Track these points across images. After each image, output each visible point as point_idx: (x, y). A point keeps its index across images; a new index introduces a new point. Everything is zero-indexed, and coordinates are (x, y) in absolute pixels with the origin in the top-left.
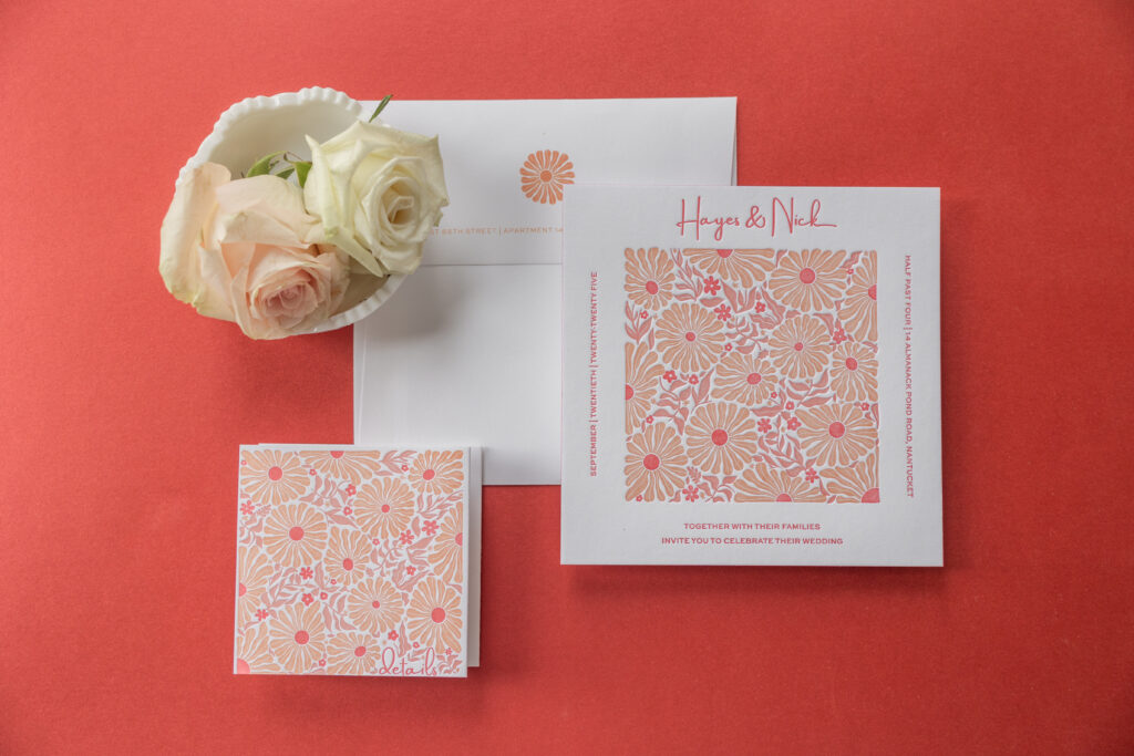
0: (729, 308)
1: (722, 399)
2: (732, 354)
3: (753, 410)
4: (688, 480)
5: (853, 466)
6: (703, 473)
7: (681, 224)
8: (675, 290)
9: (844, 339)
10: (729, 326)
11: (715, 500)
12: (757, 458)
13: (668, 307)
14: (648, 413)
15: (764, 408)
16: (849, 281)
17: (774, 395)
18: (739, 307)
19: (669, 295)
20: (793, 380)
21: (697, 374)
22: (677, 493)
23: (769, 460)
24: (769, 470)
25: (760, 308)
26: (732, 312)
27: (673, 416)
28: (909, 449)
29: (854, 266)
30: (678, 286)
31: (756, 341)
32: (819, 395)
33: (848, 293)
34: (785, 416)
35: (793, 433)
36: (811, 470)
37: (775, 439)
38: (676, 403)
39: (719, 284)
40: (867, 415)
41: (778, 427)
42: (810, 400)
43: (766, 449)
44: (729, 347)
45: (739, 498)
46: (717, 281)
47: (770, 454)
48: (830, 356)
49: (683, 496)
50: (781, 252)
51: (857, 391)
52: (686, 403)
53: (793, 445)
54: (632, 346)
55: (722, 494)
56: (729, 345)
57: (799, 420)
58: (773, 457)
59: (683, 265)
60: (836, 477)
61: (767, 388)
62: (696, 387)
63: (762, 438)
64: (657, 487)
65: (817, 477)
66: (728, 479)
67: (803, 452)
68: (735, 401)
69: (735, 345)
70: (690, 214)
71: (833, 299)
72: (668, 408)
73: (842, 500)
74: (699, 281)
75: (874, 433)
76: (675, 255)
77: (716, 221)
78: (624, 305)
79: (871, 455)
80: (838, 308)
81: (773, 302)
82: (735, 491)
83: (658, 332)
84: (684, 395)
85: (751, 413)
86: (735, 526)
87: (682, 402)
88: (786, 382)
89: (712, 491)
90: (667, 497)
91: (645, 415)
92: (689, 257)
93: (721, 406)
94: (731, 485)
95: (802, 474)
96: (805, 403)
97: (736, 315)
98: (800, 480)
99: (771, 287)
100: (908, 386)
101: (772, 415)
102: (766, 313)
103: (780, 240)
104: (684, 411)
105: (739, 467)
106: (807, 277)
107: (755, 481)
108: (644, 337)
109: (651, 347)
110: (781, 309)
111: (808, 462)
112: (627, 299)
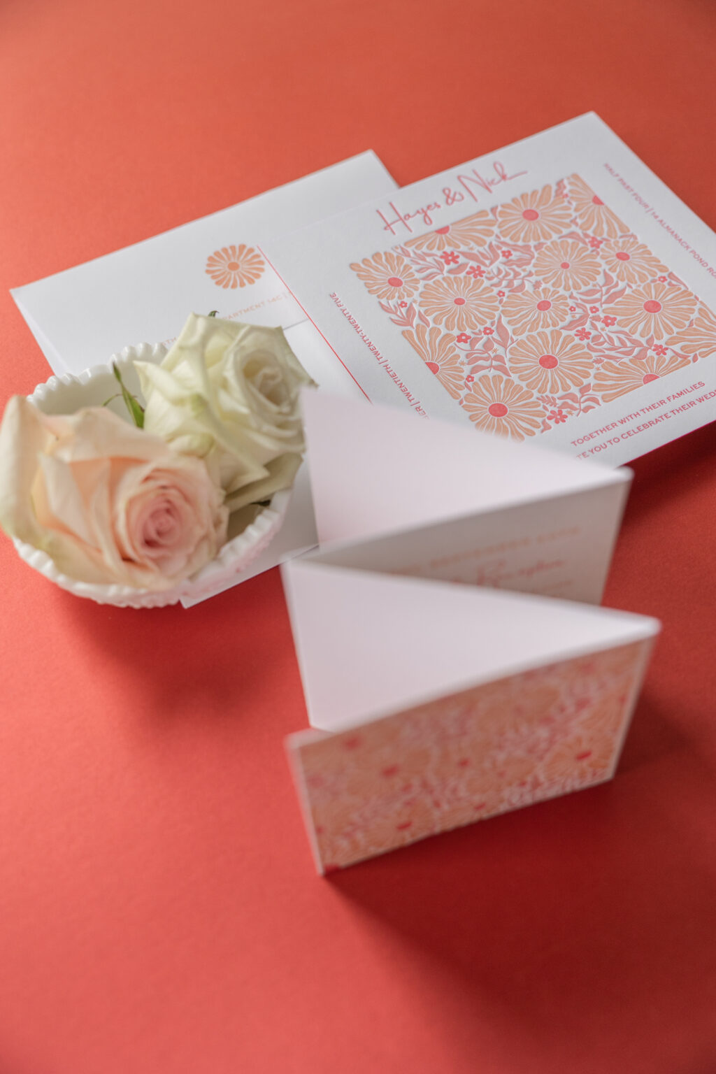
0: (479, 267)
1: (527, 333)
2: (508, 297)
3: (562, 328)
4: (545, 407)
5: (691, 325)
6: (556, 396)
7: (388, 226)
8: (417, 276)
9: (601, 242)
10: (489, 279)
11: (586, 410)
12: (597, 361)
13: (421, 289)
14: (465, 375)
15: (571, 323)
16: (569, 202)
17: (572, 309)
18: (487, 262)
19: (417, 281)
20: (580, 291)
21: (488, 325)
22: (544, 422)
23: (609, 357)
24: (617, 365)
25: (507, 254)
26: (483, 268)
27: (491, 366)
29: (565, 192)
30: (419, 271)
31: (523, 279)
32: (612, 291)
33: (576, 210)
34: (597, 319)
35: (615, 328)
36: (656, 346)
37: (602, 340)
38: (486, 355)
39: (456, 254)
40: (670, 284)
41: (596, 329)
42: (609, 298)
43: (601, 351)
44: (501, 294)
45: (606, 399)
46: (452, 253)
47: (607, 353)
48: (598, 260)
49: (551, 423)
50: (493, 210)
51: (646, 273)
52: (495, 351)
53: (622, 336)
54: (408, 332)
55: (588, 403)
56: (500, 292)
57: (612, 316)
58: (612, 353)
59: (412, 255)
60: (684, 340)
61: (562, 307)
62: (495, 335)
63: (588, 344)
64: (521, 427)
65: (667, 349)
66: (584, 390)
67: (636, 336)
68: (540, 329)
69: (506, 291)
70: (390, 217)
71: (567, 221)
72: (480, 362)
73: (704, 355)
74: (435, 260)
75: (687, 293)
76: (399, 251)
77: (418, 212)
78: (380, 308)
79: (700, 310)
80: (577, 224)
81: (515, 245)
82: (598, 395)
83: (426, 312)
84: (488, 346)
85: (562, 331)
86: (622, 422)
87: (490, 352)
88: (575, 294)
89: (576, 405)
90: (536, 430)
91: (462, 378)
92: (413, 247)
93: (530, 338)
94: (591, 392)
95: (650, 353)
96: (606, 302)
97: (489, 269)
98: (652, 358)
99: (505, 236)
100: (687, 247)
101: (584, 324)
102: (515, 255)
103: (486, 201)
104: (499, 358)
105: (587, 375)
106: (531, 215)
107: (612, 378)
108: (416, 321)
109: (428, 326)
110: (527, 248)
111: (648, 342)
112: (378, 300)
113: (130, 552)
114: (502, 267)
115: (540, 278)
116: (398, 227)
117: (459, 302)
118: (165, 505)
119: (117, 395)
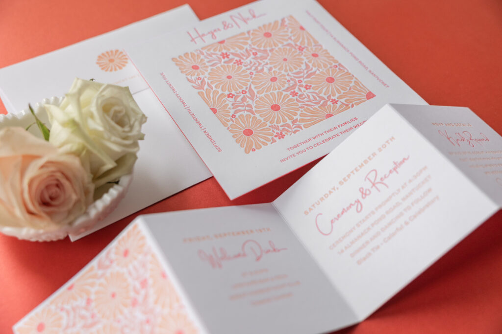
0: (240, 60)
1: (264, 93)
2: (255, 75)
3: (284, 91)
4: (273, 131)
5: (350, 89)
6: (279, 125)
7: (193, 40)
8: (207, 64)
9: (303, 48)
10: (245, 66)
11: (295, 132)
13: (209, 71)
14: (231, 114)
15: (288, 88)
16: (287, 29)
17: (289, 81)
18: (245, 58)
19: (207, 67)
20: (293, 72)
21: (244, 89)
22: (272, 138)
23: (307, 105)
24: (311, 109)
25: (255, 54)
26: (242, 61)
27: (245, 110)
28: (370, 71)
29: (286, 24)
30: (209, 62)
31: (263, 66)
32: (309, 72)
34: (302, 86)
35: (311, 90)
36: (332, 99)
37: (304, 96)
38: (243, 104)
39: (228, 54)
40: (339, 69)
41: (301, 91)
42: (307, 76)
43: (303, 102)
44: (251, 73)
45: (306, 126)
46: (226, 53)
47: (307, 103)
48: (303, 57)
49: (277, 139)
50: (248, 32)
51: (327, 63)
52: (248, 102)
53: (315, 95)
54: (202, 92)
55: (296, 129)
56: (251, 72)
57: (309, 85)
58: (309, 103)
59: (205, 54)
60: (346, 96)
61: (283, 80)
62: (248, 94)
63: (297, 99)
64: (260, 141)
65: (338, 101)
66: (294, 122)
67: (322, 95)
68: (271, 91)
69: (254, 72)
70: (194, 35)
71: (287, 38)
72: (239, 108)
73: (357, 104)
74: (217, 57)
75: (348, 73)
76: (199, 52)
77: (209, 33)
78: (187, 80)
79: (355, 82)
80: (291, 39)
81: (259, 50)
82: (302, 124)
83: (211, 82)
84: (243, 100)
85: (283, 92)
86: (314, 138)
87: (245, 103)
88: (290, 74)
89: (290, 130)
90: (269, 143)
91: (229, 116)
92: (206, 50)
93: (266, 96)
94: (298, 123)
95: (329, 103)
96: (306, 78)
97: (246, 61)
98: (330, 105)
99: (254, 45)
100: (348, 51)
101: (295, 88)
102: (259, 54)
103: (244, 28)
104: (249, 106)
105: (296, 114)
106: (268, 35)
107: (309, 116)
108: (206, 87)
109: (212, 89)
110: (265, 51)
111: (328, 97)
112: (186, 76)
113: (31, 208)
114: (252, 60)
115: (272, 66)
116: (198, 40)
117: (229, 77)
118: (55, 182)
119: (34, 123)
